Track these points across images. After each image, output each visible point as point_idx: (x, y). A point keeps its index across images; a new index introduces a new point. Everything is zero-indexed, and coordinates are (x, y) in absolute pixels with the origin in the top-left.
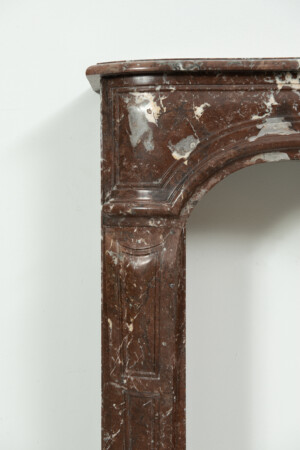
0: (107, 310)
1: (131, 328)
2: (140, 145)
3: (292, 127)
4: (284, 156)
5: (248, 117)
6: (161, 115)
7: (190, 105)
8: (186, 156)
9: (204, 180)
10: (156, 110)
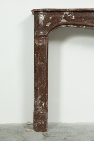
0: (35, 52)
2: (41, 24)
3: (67, 21)
4: (65, 26)
5: (59, 19)
6: (44, 18)
7: (49, 17)
8: (49, 26)
9: (52, 30)
10: (43, 18)
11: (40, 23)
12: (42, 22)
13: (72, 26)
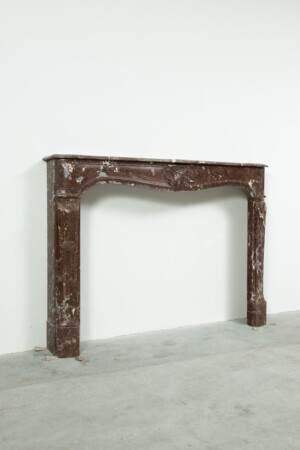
1: (66, 229)
2: (67, 178)
3: (107, 175)
4: (105, 182)
5: (96, 171)
6: (74, 170)
7: (81, 168)
8: (80, 181)
9: (85, 188)
10: (72, 168)
11: (66, 176)
12: (69, 176)
13: (115, 182)
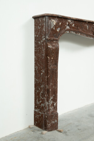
1: (52, 58)
2: (53, 29)
3: (70, 28)
4: (69, 32)
12: (53, 27)
13: (73, 32)
